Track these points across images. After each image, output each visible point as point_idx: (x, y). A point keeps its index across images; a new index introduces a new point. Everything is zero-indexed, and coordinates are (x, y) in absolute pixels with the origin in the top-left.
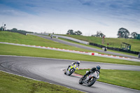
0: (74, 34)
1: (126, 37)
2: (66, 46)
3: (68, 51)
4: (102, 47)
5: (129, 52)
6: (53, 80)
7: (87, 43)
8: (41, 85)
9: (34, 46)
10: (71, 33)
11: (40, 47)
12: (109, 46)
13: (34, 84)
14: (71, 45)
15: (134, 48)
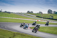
0: (30, 13)
1: (51, 13)
2: (27, 18)
3: (28, 19)
4: (41, 17)
5: (53, 19)
6: (22, 31)
7: (35, 16)
8: (17, 34)
9: (14, 18)
10: (28, 12)
11: (16, 18)
12: (44, 17)
13: (14, 34)
14: (29, 17)
15: (55, 17)
